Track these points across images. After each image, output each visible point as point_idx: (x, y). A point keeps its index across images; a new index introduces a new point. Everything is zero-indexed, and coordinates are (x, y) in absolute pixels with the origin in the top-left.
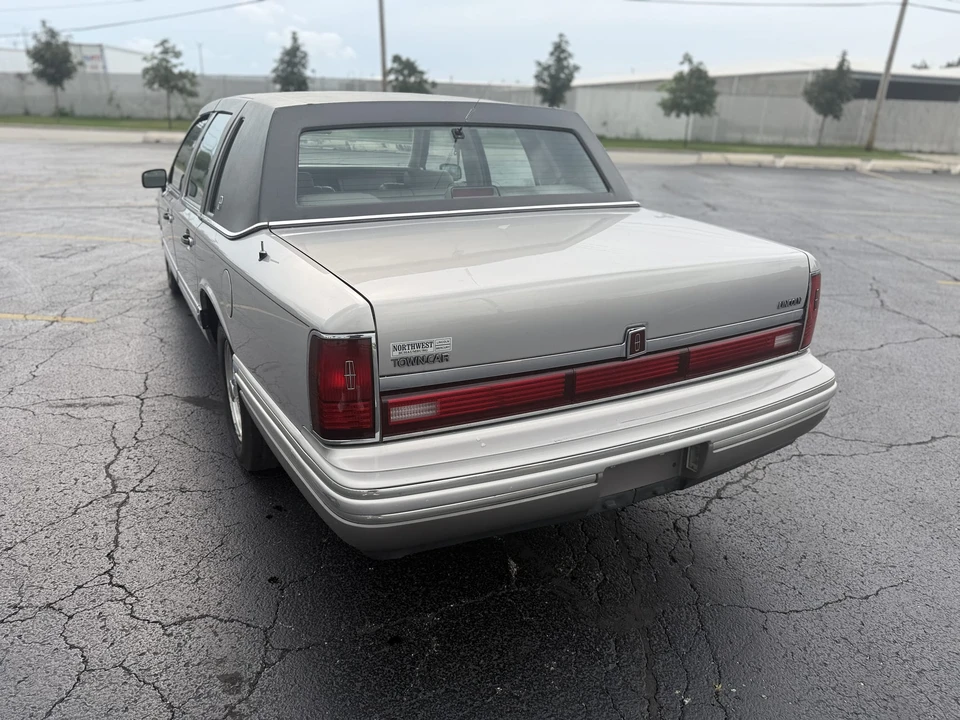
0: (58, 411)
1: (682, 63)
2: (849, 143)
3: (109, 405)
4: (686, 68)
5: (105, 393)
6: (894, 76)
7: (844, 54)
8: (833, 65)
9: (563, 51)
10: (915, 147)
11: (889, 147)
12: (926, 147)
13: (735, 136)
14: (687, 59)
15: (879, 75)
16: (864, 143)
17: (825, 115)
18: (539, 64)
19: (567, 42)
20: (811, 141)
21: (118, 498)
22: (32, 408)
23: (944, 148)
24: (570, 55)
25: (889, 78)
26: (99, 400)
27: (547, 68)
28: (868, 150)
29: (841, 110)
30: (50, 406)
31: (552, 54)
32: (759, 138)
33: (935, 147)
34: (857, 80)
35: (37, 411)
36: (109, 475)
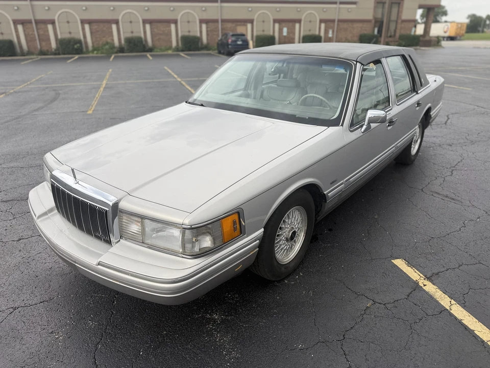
0: (459, 199)
3: (436, 193)
5: (435, 198)
21: (453, 168)
22: (470, 205)
26: (439, 196)
30: (461, 202)
35: (469, 202)
36: (452, 173)
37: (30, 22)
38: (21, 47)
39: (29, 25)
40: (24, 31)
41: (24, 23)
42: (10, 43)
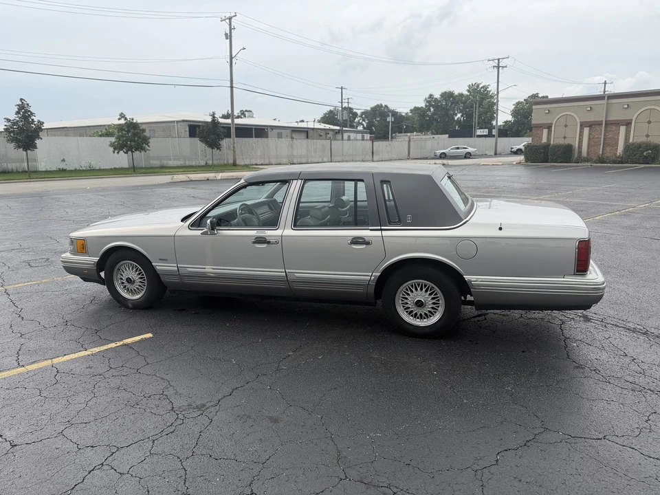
1: (119, 119)
2: (222, 162)
4: (123, 121)
6: (236, 124)
7: (214, 114)
8: (209, 119)
9: (27, 111)
10: (254, 162)
11: (242, 163)
12: (259, 162)
13: (156, 163)
14: (122, 116)
15: (230, 124)
16: (231, 161)
17: (212, 148)
18: (8, 120)
19: (28, 104)
20: (203, 163)
23: (267, 162)
24: (32, 114)
25: (235, 126)
27: (15, 123)
28: (234, 166)
29: (220, 145)
31: (18, 113)
32: (172, 163)
33: (263, 162)
34: (224, 128)
37: (600, 124)
38: (580, 152)
39: (597, 127)
40: (590, 134)
41: (591, 125)
42: (569, 148)
